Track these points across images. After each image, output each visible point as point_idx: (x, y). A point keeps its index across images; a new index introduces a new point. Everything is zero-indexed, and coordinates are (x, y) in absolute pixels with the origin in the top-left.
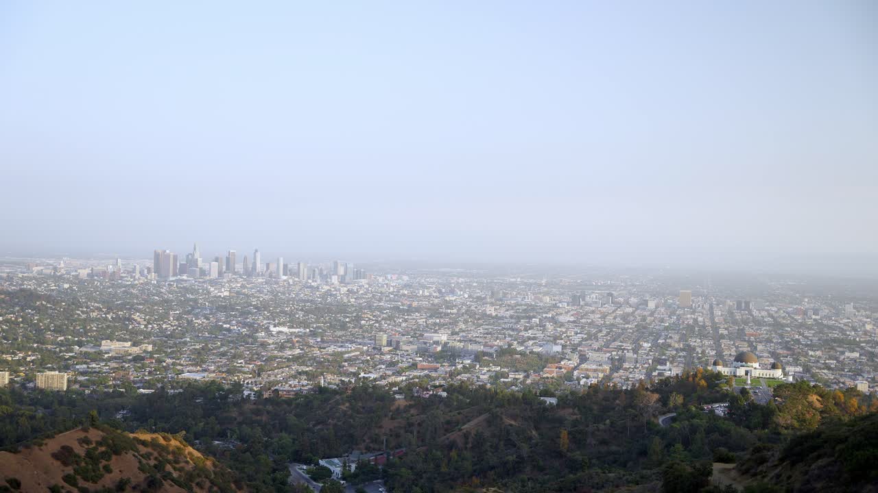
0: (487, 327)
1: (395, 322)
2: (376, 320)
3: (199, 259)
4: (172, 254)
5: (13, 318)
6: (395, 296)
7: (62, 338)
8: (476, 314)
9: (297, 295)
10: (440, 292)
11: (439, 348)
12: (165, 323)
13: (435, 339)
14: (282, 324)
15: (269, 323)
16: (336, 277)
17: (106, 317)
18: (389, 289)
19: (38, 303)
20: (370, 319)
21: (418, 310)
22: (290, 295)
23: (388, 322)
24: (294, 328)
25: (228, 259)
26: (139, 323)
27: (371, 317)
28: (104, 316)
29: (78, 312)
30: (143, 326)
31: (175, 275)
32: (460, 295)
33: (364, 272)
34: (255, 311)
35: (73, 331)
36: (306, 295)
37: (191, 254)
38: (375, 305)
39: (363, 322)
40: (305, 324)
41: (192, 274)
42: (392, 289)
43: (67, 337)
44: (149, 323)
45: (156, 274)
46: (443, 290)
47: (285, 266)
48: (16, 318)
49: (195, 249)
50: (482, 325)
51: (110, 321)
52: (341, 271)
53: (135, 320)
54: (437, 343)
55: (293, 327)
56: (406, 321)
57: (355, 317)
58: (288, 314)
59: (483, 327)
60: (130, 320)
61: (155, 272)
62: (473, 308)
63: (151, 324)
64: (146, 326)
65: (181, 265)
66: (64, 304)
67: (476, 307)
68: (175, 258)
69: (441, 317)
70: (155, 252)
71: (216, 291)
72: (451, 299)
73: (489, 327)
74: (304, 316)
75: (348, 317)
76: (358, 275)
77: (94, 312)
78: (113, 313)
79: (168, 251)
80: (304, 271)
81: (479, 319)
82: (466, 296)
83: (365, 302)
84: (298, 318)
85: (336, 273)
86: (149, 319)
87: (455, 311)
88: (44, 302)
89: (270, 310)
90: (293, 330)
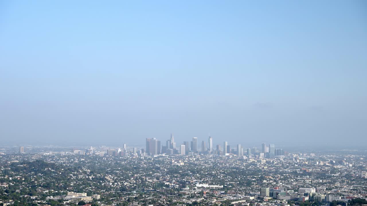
0: (356, 186)
1: (288, 181)
2: (274, 180)
3: (174, 143)
4: (156, 140)
5: (19, 178)
6: (298, 165)
7: (47, 191)
8: (352, 177)
9: (230, 165)
10: (331, 162)
11: (307, 198)
12: (127, 181)
13: (307, 192)
14: (206, 182)
15: (196, 181)
16: (263, 154)
17: (89, 178)
18: (297, 161)
19: (46, 169)
20: (271, 179)
21: (310, 174)
22: (225, 164)
23: (283, 181)
24: (214, 185)
25: (192, 142)
26: (109, 182)
27: (272, 178)
28: (87, 177)
29: (71, 175)
30: (111, 184)
31: (158, 153)
32: (347, 165)
33: (283, 150)
34: (191, 173)
35: (57, 186)
36: (236, 164)
37: (169, 140)
38: (281, 170)
39: (265, 181)
40: (222, 182)
41: (168, 153)
42: (298, 161)
43: (51, 190)
44: (115, 182)
45: (147, 153)
46: (334, 162)
47: (228, 147)
48: (21, 178)
49: (171, 137)
50: (354, 184)
51: (91, 181)
52: (267, 150)
53: (107, 180)
54: (306, 195)
55: (212, 184)
56: (297, 180)
57: (259, 178)
58: (213, 175)
59: (354, 185)
60: (104, 179)
61: (146, 152)
62: (352, 173)
63: (117, 182)
64: (113, 184)
65: (163, 147)
66: (63, 169)
67: (354, 173)
68: (159, 143)
69: (325, 179)
70: (147, 139)
71: (176, 163)
72: (338, 167)
73: (359, 186)
74: (223, 177)
75: (255, 178)
76: (278, 152)
77: (81, 174)
78: (94, 175)
79: (155, 139)
80: (241, 150)
81: (353, 180)
82: (351, 165)
83: (274, 169)
84: (219, 178)
85: (263, 151)
86: (117, 179)
87: (337, 175)
88: (50, 169)
89: (201, 173)
90: (212, 186)
